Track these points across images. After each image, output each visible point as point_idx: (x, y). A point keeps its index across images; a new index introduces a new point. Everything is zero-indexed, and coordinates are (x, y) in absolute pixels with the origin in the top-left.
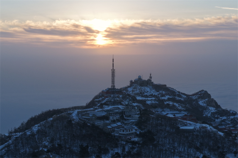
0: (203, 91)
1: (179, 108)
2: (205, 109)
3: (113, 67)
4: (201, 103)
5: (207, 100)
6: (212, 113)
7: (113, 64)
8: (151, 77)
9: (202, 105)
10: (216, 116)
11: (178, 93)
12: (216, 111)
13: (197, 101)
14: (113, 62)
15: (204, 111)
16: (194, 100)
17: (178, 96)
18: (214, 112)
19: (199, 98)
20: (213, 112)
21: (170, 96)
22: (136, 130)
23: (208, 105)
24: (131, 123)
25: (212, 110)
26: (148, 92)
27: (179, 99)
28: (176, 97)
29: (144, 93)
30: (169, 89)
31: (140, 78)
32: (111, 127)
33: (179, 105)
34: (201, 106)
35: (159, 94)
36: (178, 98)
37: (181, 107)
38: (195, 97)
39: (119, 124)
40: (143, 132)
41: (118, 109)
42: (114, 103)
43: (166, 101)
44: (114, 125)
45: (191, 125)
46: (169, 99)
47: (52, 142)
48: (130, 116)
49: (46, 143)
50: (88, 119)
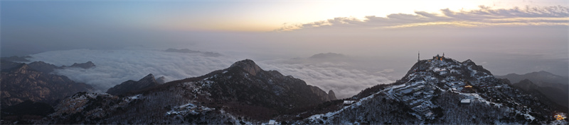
0: (469, 60)
1: (458, 73)
3: (419, 58)
4: (469, 68)
5: (471, 66)
6: (475, 74)
7: (419, 56)
10: (477, 76)
11: (457, 63)
12: (477, 73)
13: (466, 67)
15: (471, 73)
19: (468, 65)
21: (453, 65)
22: (431, 105)
23: (472, 69)
29: (440, 64)
30: (453, 61)
31: (438, 56)
32: (413, 104)
33: (458, 71)
34: (469, 70)
35: (447, 65)
36: (457, 66)
38: (465, 65)
39: (419, 101)
40: (435, 107)
41: (422, 84)
42: (419, 79)
43: (451, 69)
44: (416, 102)
45: (467, 97)
46: (453, 68)
47: (366, 117)
48: (427, 91)
49: (361, 118)
50: (399, 96)
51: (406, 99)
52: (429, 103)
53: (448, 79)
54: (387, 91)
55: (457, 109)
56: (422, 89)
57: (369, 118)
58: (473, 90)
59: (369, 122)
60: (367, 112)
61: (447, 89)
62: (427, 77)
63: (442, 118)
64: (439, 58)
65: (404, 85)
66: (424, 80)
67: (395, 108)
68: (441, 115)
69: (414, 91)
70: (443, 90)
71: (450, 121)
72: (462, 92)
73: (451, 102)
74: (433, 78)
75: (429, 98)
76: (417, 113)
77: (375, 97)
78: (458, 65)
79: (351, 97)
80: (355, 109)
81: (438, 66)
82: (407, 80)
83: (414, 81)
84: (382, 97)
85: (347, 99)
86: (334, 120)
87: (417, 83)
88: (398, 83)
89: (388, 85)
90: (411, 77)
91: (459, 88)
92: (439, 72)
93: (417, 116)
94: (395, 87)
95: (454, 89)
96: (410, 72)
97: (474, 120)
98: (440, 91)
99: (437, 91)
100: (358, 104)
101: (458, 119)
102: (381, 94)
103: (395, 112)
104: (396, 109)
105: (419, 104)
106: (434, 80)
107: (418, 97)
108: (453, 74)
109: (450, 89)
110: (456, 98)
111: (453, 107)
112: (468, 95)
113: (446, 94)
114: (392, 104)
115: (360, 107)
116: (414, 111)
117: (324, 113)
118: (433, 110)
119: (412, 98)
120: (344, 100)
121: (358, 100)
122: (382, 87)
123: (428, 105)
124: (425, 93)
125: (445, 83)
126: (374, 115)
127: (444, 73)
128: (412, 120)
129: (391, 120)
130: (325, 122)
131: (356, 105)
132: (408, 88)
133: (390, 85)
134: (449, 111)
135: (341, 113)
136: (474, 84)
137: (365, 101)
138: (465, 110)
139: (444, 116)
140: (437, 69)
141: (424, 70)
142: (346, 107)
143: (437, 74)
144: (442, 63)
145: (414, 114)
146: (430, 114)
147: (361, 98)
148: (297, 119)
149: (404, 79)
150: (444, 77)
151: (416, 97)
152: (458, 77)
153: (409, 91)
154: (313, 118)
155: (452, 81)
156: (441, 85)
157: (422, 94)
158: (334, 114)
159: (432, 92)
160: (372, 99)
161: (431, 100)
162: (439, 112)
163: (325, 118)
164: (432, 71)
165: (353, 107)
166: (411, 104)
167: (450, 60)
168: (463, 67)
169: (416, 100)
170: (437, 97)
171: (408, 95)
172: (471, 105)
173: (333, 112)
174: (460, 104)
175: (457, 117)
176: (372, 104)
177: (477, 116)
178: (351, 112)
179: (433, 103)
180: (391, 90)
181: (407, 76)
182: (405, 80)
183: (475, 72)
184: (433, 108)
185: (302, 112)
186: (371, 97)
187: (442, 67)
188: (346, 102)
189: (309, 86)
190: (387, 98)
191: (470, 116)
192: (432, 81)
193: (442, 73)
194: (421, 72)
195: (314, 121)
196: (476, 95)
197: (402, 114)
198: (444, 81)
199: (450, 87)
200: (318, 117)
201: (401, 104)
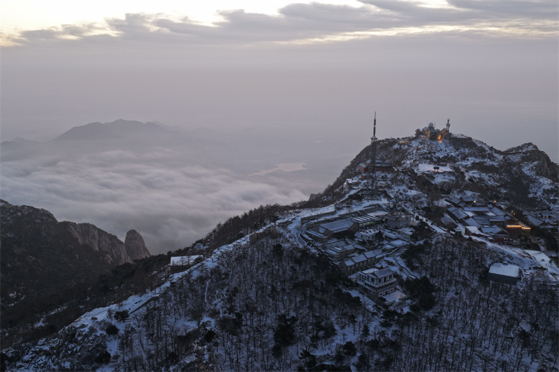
0: (530, 144)
1: (490, 183)
2: (534, 182)
3: (374, 133)
4: (527, 170)
5: (536, 163)
6: (544, 190)
7: (375, 128)
8: (448, 125)
9: (529, 174)
10: (552, 198)
11: (489, 152)
12: (551, 186)
13: (518, 165)
14: (375, 125)
15: (531, 185)
16: (515, 164)
17: (489, 158)
18: (548, 190)
19: (524, 159)
20: (546, 188)
21: (476, 157)
22: (401, 269)
23: (537, 174)
24: (394, 249)
25: (544, 184)
26: (441, 150)
27: (491, 163)
28: (485, 160)
29: (434, 153)
30: (475, 145)
31: (431, 127)
32: (353, 264)
33: (489, 176)
34: (526, 177)
35: (458, 156)
36: (488, 162)
37: (492, 180)
38: (516, 158)
39: (370, 254)
40: (415, 275)
41: (379, 207)
42: (374, 193)
43: (468, 169)
44: (359, 258)
45: (511, 260)
46: (475, 166)
47: (230, 300)
48: (395, 229)
49: (218, 304)
50: (316, 239)
51: (335, 248)
52: (398, 265)
53: (456, 196)
54: (285, 225)
55: (474, 291)
56: (380, 222)
57: (239, 303)
58: (534, 240)
59: (239, 316)
60: (234, 284)
61: (451, 227)
62: (396, 189)
63: (431, 314)
64: (433, 134)
65: (331, 208)
66: (387, 196)
67: (305, 273)
68: (428, 303)
69: (357, 227)
70: (439, 230)
71: (451, 323)
72: (496, 240)
73: (460, 266)
74: (413, 193)
75: (398, 249)
76: (364, 291)
77: (254, 241)
78: (491, 157)
79: (189, 245)
80: (201, 280)
81: (428, 158)
82: (340, 195)
83: (358, 197)
84: (272, 242)
85: (179, 253)
86: (146, 317)
87: (366, 203)
88: (315, 202)
89: (287, 208)
90: (350, 186)
91: (487, 229)
92: (431, 176)
93: (364, 299)
94: (306, 213)
95: (473, 229)
96: (348, 173)
97: (523, 335)
98: (430, 232)
99: (421, 230)
100: (210, 263)
101: (477, 325)
102: (271, 234)
103: (305, 284)
104: (308, 277)
105: (371, 263)
106: (415, 198)
107: (368, 244)
108: (474, 185)
109: (461, 228)
110: (476, 256)
111: (465, 285)
112: (515, 252)
113: (446, 242)
114: (298, 262)
115: (215, 271)
116: (354, 285)
117: (119, 301)
118: (408, 286)
119: (350, 247)
120: (170, 254)
121: (209, 253)
122: (271, 212)
123: (395, 269)
124: (387, 233)
125: (444, 210)
126: (252, 295)
127: (447, 179)
128: (349, 311)
129: (296, 310)
130: (121, 327)
131: (203, 268)
132: (342, 217)
133: (294, 207)
134: (451, 294)
135: (164, 294)
136: (536, 222)
137: (228, 254)
138: (502, 298)
139: (437, 308)
140: (426, 168)
141: (388, 169)
142: (177, 276)
143: (424, 182)
144: (443, 148)
145: (354, 294)
146: (396, 296)
147: (218, 246)
148: (39, 334)
149: (330, 191)
150: (445, 190)
151: (363, 243)
152: (488, 195)
153: (345, 226)
154: (85, 320)
155: (469, 204)
156: (434, 213)
157: (379, 236)
158: (144, 299)
159: (408, 231)
160: (245, 249)
161: (403, 256)
162: (422, 293)
163: (122, 316)
164: (410, 172)
165: (196, 274)
166: (349, 263)
167: (467, 142)
168: (507, 166)
169: (361, 252)
170: (420, 249)
171: (341, 236)
172: (521, 286)
173: (142, 292)
174: (486, 277)
175: (474, 317)
176: (246, 263)
177: (535, 326)
178: (192, 290)
179: (409, 264)
180: (296, 224)
181: (339, 182)
182: (333, 194)
183: (546, 183)
184: (408, 281)
185: (52, 307)
186: (243, 242)
187: (439, 162)
188: (175, 260)
189: (65, 224)
190: (286, 245)
191: (513, 321)
192: (408, 200)
193: (438, 180)
194: (379, 174)
195: (92, 330)
196: (542, 258)
197: (324, 291)
198: (443, 203)
199: (462, 222)
200: (101, 314)
201: (323, 262)
